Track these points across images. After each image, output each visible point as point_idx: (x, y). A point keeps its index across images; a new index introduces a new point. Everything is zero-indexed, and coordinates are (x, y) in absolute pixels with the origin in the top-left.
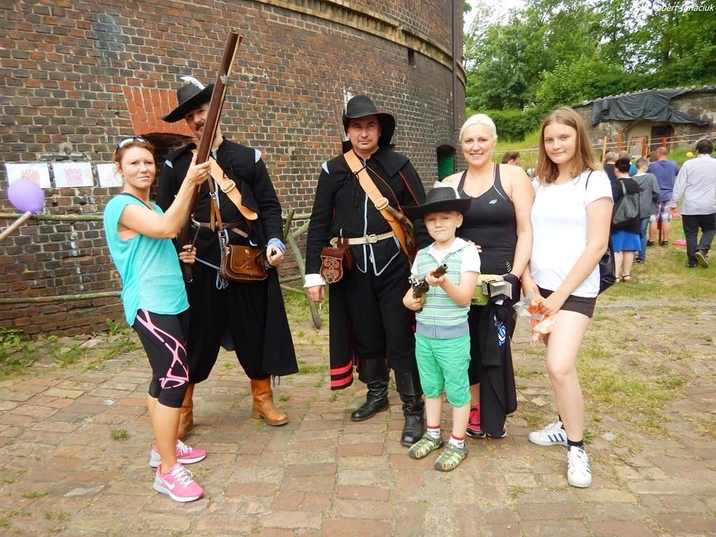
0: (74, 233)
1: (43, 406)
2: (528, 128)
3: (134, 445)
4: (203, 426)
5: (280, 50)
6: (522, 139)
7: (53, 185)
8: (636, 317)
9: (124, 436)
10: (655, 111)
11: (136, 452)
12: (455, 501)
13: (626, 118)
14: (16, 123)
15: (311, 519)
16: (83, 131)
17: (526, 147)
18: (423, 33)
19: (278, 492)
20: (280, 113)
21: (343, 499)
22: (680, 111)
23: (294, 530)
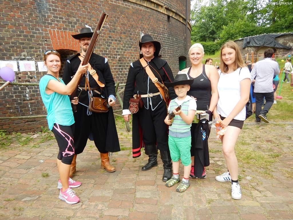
0: (28, 90)
1: (14, 162)
2: (216, 49)
3: (51, 179)
4: (80, 172)
5: (114, 15)
6: (214, 54)
7: (19, 70)
8: (260, 128)
9: (47, 176)
10: (269, 42)
11: (52, 182)
12: (185, 205)
13: (257, 45)
14: (4, 44)
15: (124, 212)
16: (31, 48)
17: (215, 57)
18: (174, 9)
19: (111, 200)
20: (114, 41)
21: (138, 203)
22: (279, 43)
23: (117, 216)
